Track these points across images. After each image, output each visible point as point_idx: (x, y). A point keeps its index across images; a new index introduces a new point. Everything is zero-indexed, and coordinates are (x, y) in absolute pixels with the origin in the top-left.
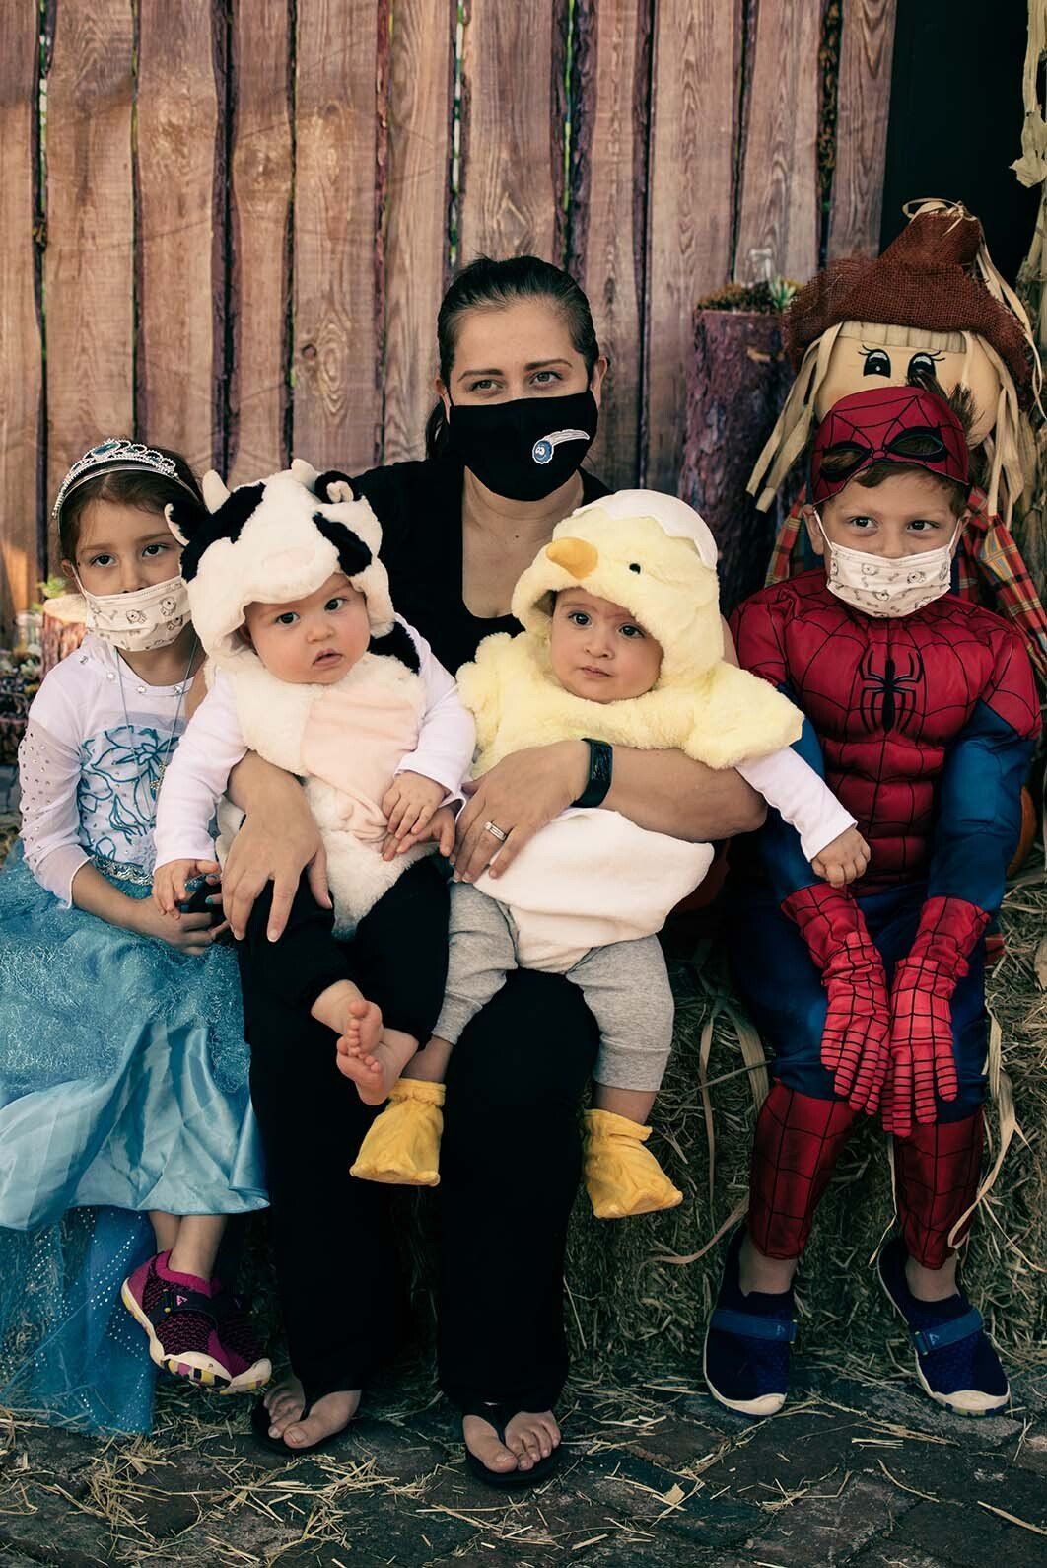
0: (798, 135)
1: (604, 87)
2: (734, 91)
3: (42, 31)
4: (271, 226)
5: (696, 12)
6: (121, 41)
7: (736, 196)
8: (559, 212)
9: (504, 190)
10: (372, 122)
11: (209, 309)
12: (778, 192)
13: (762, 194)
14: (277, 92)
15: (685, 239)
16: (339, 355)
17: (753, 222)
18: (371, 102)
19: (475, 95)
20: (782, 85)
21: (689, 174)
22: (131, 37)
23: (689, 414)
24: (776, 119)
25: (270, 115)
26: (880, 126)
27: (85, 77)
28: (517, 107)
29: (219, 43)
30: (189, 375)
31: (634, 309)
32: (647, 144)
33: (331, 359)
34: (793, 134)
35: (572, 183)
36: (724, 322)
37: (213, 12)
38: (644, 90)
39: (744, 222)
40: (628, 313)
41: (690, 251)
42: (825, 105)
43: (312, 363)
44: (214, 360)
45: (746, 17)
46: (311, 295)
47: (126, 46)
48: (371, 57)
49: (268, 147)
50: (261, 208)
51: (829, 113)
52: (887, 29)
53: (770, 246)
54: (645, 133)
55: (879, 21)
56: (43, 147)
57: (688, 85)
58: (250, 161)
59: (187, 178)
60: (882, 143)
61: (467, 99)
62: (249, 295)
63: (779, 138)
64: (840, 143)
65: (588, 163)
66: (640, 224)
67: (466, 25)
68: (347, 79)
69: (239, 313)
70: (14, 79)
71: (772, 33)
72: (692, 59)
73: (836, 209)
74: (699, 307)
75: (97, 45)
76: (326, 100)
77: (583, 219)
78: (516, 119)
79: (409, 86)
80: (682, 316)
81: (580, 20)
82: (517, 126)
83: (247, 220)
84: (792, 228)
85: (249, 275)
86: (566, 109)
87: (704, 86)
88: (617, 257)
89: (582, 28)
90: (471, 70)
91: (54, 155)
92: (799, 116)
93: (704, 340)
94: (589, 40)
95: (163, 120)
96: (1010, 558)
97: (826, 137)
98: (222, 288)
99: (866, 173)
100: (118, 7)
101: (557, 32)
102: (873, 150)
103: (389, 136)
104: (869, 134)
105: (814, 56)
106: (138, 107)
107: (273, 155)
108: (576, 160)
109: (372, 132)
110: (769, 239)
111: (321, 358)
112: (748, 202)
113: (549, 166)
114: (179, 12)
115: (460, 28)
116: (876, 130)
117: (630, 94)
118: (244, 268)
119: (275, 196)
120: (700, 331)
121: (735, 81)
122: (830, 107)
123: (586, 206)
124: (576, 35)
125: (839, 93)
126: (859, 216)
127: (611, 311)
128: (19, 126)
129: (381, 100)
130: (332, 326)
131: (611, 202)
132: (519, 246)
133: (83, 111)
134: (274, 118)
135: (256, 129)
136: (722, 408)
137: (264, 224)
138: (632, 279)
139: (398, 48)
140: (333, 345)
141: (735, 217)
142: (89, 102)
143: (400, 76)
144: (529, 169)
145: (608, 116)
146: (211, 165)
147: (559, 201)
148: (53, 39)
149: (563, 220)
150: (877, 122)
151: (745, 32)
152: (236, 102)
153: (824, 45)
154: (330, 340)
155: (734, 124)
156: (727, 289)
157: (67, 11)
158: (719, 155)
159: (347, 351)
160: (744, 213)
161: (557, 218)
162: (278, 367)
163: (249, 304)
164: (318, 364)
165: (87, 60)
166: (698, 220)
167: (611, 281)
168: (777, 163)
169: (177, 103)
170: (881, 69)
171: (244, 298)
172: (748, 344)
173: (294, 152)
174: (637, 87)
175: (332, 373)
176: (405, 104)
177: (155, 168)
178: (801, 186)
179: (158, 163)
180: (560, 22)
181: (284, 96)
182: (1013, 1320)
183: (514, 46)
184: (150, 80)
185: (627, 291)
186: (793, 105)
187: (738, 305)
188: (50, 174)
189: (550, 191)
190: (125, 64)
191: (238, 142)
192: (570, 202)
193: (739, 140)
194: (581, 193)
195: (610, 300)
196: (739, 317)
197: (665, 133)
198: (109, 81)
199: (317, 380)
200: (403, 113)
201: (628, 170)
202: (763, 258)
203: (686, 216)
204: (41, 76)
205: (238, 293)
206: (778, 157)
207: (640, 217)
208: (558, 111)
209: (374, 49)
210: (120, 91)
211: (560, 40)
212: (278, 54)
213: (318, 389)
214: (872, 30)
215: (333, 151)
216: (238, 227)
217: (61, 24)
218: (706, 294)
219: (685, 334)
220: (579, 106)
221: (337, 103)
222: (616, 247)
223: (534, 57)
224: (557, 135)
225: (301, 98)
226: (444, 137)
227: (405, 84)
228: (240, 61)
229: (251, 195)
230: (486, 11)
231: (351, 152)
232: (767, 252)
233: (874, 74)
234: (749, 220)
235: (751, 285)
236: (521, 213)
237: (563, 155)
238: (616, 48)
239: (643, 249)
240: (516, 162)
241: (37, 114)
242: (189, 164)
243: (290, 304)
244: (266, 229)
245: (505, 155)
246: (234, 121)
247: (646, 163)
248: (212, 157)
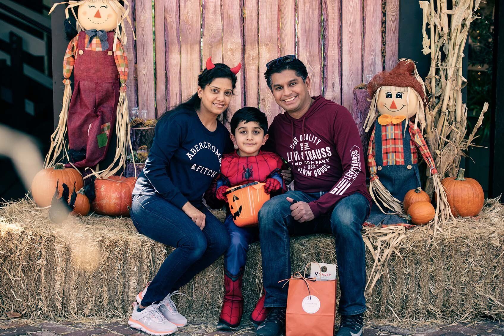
0: (377, 48)
1: (330, 38)
2: (361, 38)
3: (202, 28)
4: (254, 71)
5: (351, 20)
6: (219, 30)
7: (363, 62)
8: (321, 67)
9: (308, 62)
10: (277, 47)
11: (240, 91)
12: (373, 62)
13: (369, 62)
14: (255, 41)
15: (351, 73)
16: (270, 101)
17: (367, 69)
18: (276, 42)
19: (300, 40)
20: (372, 36)
21: (351, 58)
22: (222, 29)
23: (353, 114)
24: (371, 44)
25: (253, 46)
26: (396, 45)
27: (211, 38)
28: (310, 43)
29: (241, 30)
30: (236, 106)
31: (339, 90)
32: (341, 51)
33: (268, 102)
34: (376, 48)
35: (324, 60)
36: (361, 92)
37: (240, 23)
38: (340, 38)
39: (364, 69)
40: (338, 91)
41: (352, 76)
42: (383, 41)
43: (264, 103)
44: (241, 102)
45: (363, 21)
46: (263, 87)
47: (220, 31)
48: (276, 32)
49: (253, 53)
50: (251, 67)
51: (384, 42)
52: (397, 22)
53: (371, 74)
54: (341, 48)
55: (395, 20)
56: (202, 54)
57: (350, 37)
58: (249, 57)
59: (235, 61)
60: (397, 49)
61: (299, 41)
62: (249, 87)
63: (372, 49)
64: (387, 49)
65: (327, 56)
66: (340, 70)
67: (298, 24)
68: (271, 38)
69: (247, 92)
70: (196, 39)
71: (370, 24)
72: (351, 31)
73: (386, 65)
74: (355, 89)
75: (214, 31)
76: (266, 42)
77: (326, 68)
78: (310, 46)
79: (285, 39)
80: (351, 91)
81: (324, 23)
82: (310, 48)
83: (249, 70)
84: (376, 69)
85: (249, 83)
86: (322, 43)
87: (354, 37)
88: (335, 77)
89: (325, 24)
90: (299, 35)
91: (204, 56)
92: (377, 43)
93: (356, 97)
94: (327, 27)
95: (229, 47)
96: (422, 141)
97: (384, 48)
98: (243, 86)
99: (393, 56)
100: (219, 22)
101: (319, 26)
102: (395, 51)
103: (281, 50)
104: (394, 47)
105: (380, 29)
106: (223, 45)
107: (254, 55)
108: (325, 55)
109: (277, 49)
110: (371, 72)
111: (266, 102)
112: (365, 64)
113: (318, 57)
114: (232, 23)
115: (296, 25)
116: (395, 46)
117: (336, 39)
118: (248, 81)
119: (255, 64)
120: (355, 94)
121: (361, 36)
122: (384, 41)
123: (327, 66)
124: (323, 26)
125: (386, 38)
126: (392, 66)
127: (334, 90)
128: (196, 49)
129: (279, 42)
130: (268, 95)
131: (333, 65)
132: (312, 75)
133: (211, 46)
134: (254, 47)
135: (250, 49)
136: (361, 113)
137: (252, 71)
138: (339, 83)
139: (282, 30)
140: (269, 99)
141: (363, 68)
142: (212, 44)
143: (283, 36)
144: (314, 58)
145: (332, 44)
146: (240, 58)
147: (321, 65)
148: (204, 29)
149: (322, 69)
150: (396, 44)
151: (363, 24)
152: (245, 43)
153: (382, 26)
154: (268, 98)
155: (361, 46)
156: (361, 84)
157: (207, 23)
158: (358, 53)
159: (272, 100)
160: (364, 66)
161: (320, 69)
162: (256, 104)
163: (249, 90)
164: (265, 103)
165: (212, 34)
166: (354, 68)
167: (333, 83)
168: (372, 55)
169: (232, 44)
170: (396, 32)
171: (248, 88)
172: (367, 97)
173: (259, 54)
174: (338, 38)
175: (269, 105)
176: (284, 43)
177: (227, 59)
178: (378, 60)
179: (228, 58)
180: (320, 23)
181: (256, 41)
182: (420, 315)
183: (309, 29)
184: (226, 38)
185: (337, 85)
186: (375, 41)
187: (364, 88)
188: (204, 60)
189: (319, 62)
190: (220, 35)
191: (246, 52)
192: (323, 65)
193: (363, 49)
194: (326, 63)
195: (334, 88)
196: (364, 91)
197: (345, 48)
198: (217, 39)
199: (265, 107)
200: (284, 45)
201: (337, 57)
202: (370, 77)
203: (351, 67)
204: (201, 38)
205: (247, 87)
206: (372, 53)
207: (340, 68)
208: (320, 44)
209: (277, 30)
210: (219, 41)
211: (320, 27)
212: (255, 32)
213: (266, 109)
214: (393, 23)
215: (268, 54)
216: (246, 72)
217: (206, 26)
218: (357, 86)
219: (352, 96)
220: (325, 42)
221: (269, 43)
222: (334, 75)
223: (314, 31)
224: (320, 49)
225: (260, 42)
226: (294, 50)
227: (284, 38)
228: (246, 34)
229: (249, 64)
230: (302, 21)
231: (272, 54)
232: (371, 75)
233: (394, 33)
234: (366, 68)
235: (367, 83)
236: (312, 67)
237: (321, 54)
238: (333, 29)
239: (341, 75)
240: (310, 56)
241: (201, 46)
242: (235, 58)
243: (259, 89)
244: (253, 72)
245: (308, 54)
246: (245, 48)
247: (341, 55)
248: (240, 56)
